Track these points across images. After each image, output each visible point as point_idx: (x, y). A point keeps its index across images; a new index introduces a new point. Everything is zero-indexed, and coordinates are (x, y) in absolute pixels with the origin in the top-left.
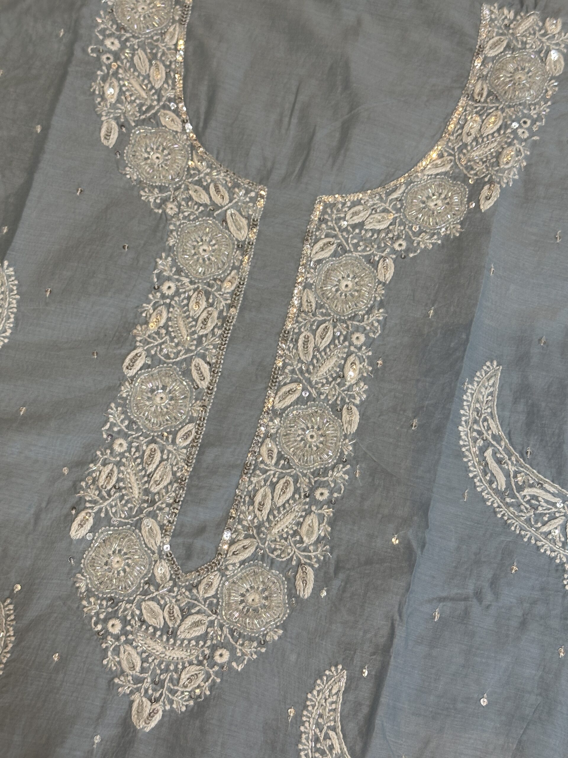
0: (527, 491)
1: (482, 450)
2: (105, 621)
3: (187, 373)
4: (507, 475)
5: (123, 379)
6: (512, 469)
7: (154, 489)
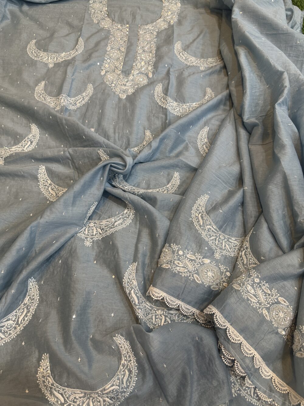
0: (189, 59)
1: (179, 54)
2: (111, 84)
3: (119, 50)
4: (185, 57)
5: (107, 51)
6: (186, 56)
7: (116, 66)
